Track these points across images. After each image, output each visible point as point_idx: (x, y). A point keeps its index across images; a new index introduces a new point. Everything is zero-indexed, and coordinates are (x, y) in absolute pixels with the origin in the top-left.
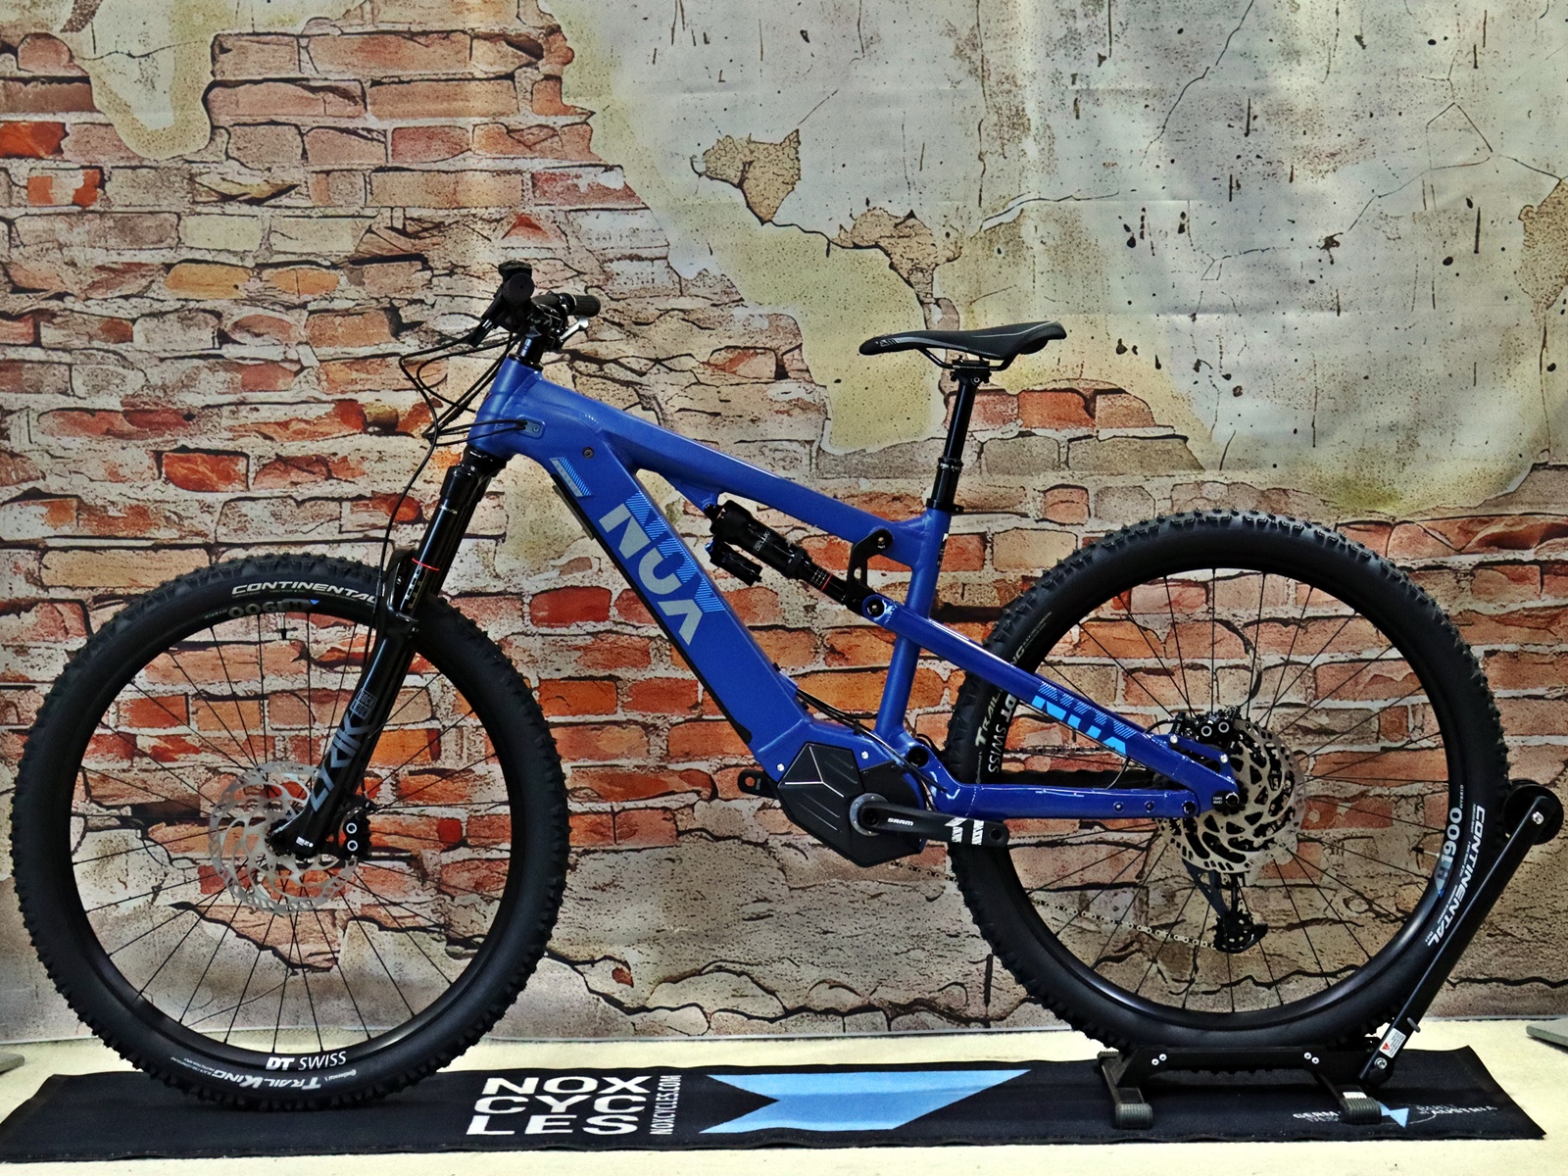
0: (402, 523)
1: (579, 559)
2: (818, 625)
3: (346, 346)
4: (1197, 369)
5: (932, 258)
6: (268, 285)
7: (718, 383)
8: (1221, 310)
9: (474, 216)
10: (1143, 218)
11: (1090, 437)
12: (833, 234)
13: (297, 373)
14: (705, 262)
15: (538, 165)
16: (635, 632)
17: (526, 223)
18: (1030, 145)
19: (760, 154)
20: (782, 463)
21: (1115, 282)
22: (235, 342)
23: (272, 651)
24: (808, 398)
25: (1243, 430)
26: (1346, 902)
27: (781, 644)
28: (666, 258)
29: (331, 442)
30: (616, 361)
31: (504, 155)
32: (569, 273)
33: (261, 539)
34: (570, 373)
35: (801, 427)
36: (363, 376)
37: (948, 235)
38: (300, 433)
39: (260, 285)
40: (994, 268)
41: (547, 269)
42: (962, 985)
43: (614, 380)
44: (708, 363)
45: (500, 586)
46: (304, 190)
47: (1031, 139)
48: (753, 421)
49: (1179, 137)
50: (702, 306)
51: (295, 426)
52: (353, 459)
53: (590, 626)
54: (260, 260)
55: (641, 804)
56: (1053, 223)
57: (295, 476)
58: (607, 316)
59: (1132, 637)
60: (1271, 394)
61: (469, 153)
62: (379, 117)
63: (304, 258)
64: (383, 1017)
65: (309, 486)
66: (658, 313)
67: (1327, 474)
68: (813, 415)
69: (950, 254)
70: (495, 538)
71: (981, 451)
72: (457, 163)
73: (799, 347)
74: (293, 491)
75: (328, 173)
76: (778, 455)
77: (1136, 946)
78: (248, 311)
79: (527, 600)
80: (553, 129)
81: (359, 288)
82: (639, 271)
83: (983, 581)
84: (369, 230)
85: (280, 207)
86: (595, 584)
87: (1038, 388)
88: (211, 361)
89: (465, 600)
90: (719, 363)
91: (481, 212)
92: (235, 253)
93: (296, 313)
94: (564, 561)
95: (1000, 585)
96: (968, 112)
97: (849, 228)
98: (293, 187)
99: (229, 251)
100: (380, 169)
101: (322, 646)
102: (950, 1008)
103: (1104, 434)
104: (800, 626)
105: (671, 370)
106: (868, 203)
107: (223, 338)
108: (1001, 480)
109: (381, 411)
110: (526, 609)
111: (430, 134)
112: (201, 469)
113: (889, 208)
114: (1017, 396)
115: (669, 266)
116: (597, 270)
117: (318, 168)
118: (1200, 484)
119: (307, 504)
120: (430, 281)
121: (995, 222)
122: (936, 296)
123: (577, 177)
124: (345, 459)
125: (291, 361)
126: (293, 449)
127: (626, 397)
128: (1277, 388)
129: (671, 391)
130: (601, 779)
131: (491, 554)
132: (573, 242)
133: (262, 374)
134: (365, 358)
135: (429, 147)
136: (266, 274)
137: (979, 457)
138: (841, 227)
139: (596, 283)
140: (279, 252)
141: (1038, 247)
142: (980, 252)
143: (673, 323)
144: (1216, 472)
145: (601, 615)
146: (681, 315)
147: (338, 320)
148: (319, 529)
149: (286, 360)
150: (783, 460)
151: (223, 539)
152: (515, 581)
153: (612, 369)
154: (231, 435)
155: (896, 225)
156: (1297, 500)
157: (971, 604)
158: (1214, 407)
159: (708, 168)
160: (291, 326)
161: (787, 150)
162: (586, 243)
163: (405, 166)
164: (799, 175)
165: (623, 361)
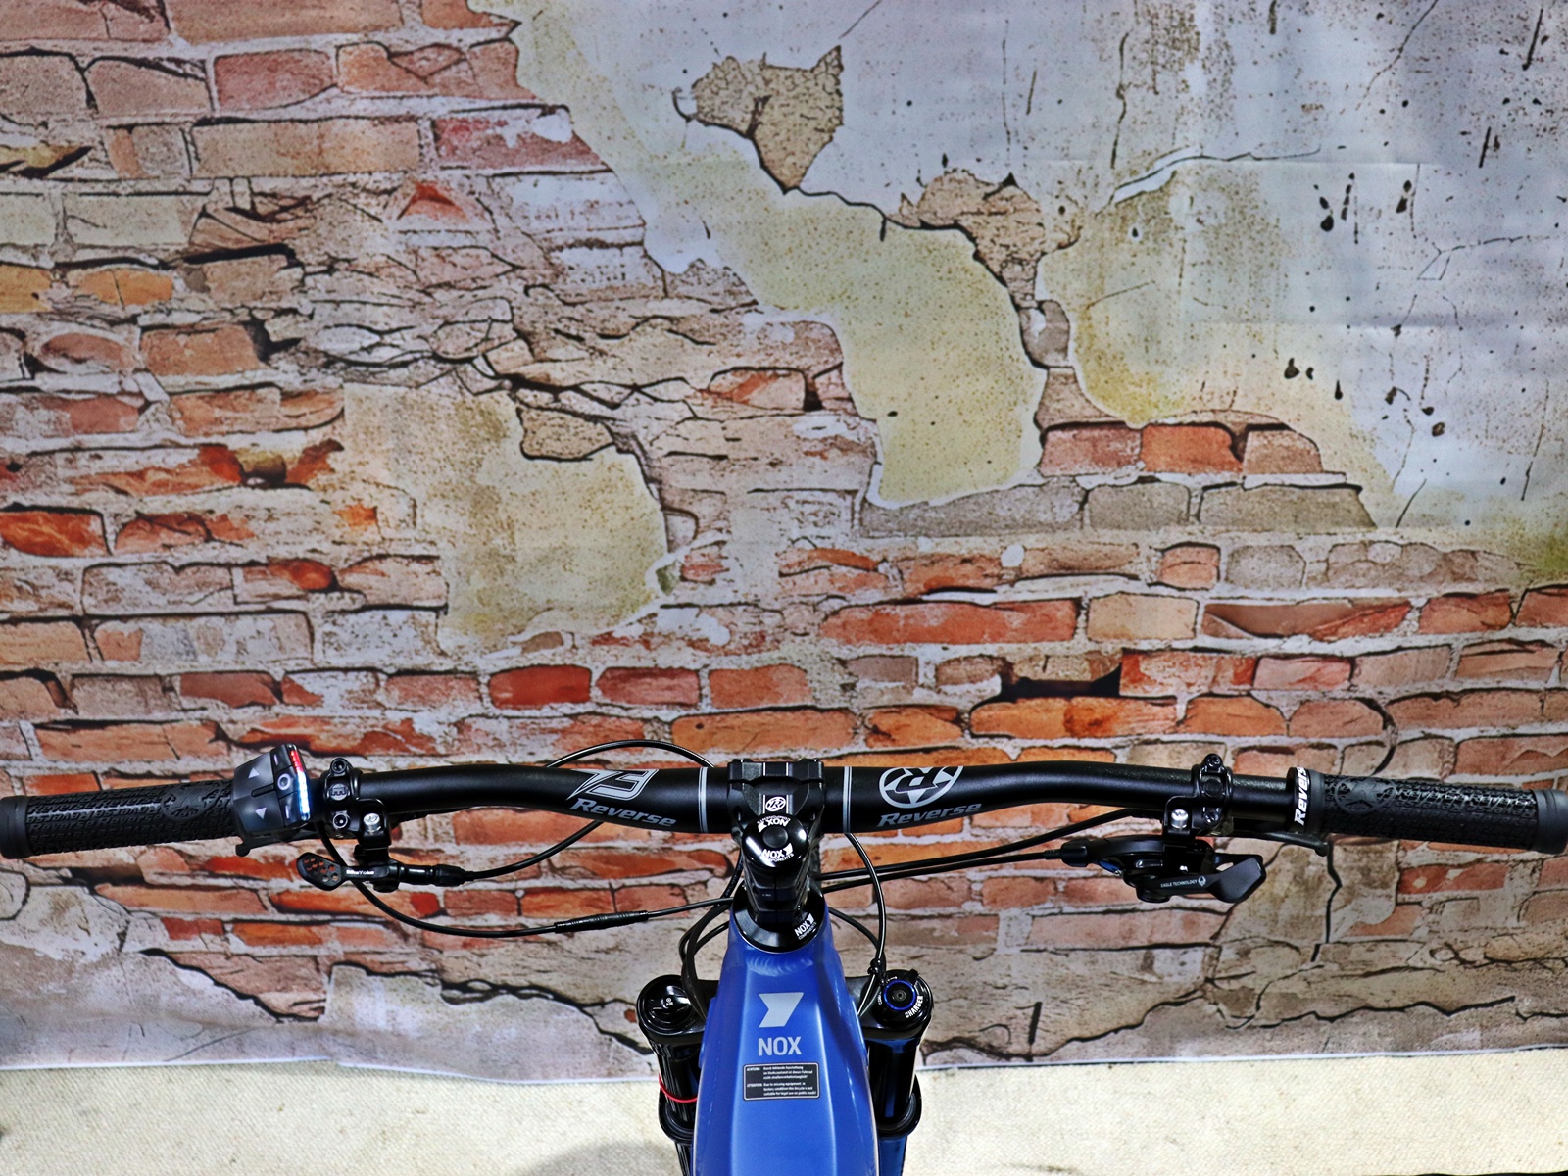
0: (313, 591)
1: (546, 635)
2: (856, 705)
3: (200, 373)
4: (1389, 400)
5: (1036, 245)
6: (79, 292)
7: (723, 417)
8: (1437, 321)
9: (353, 185)
10: (1349, 189)
11: (1232, 484)
12: (891, 207)
13: (142, 410)
14: (700, 248)
15: (440, 107)
16: (624, 713)
17: (428, 194)
18: (1194, 74)
19: (780, 85)
20: (813, 519)
21: (1297, 280)
22: (50, 370)
23: (181, 731)
24: (851, 436)
25: (1436, 478)
26: (1432, 953)
27: (810, 724)
28: (640, 243)
29: (203, 496)
30: (576, 388)
31: (387, 91)
32: (500, 268)
33: (139, 611)
34: (512, 406)
35: (841, 473)
36: (230, 414)
37: (1062, 210)
38: (160, 487)
39: (66, 292)
40: (1126, 257)
41: (466, 261)
42: (1006, 1027)
43: (575, 414)
44: (708, 391)
45: (447, 665)
46: (101, 155)
47: (1198, 64)
48: (773, 464)
49: (1420, 67)
50: (697, 312)
51: (152, 477)
52: (236, 518)
53: (567, 708)
54: (61, 258)
55: (645, 881)
56: (1217, 194)
57: (165, 536)
58: (560, 327)
59: (1250, 713)
60: (1481, 434)
61: (335, 91)
62: (191, 40)
63: (120, 254)
64: (381, 1056)
65: (185, 549)
66: (633, 321)
67: (1529, 534)
68: (855, 458)
69: (1063, 238)
70: (436, 609)
71: (1085, 500)
72: (318, 107)
73: (838, 367)
74: (165, 555)
75: (130, 128)
76: (807, 508)
77: (1199, 993)
78: (58, 329)
79: (484, 680)
80: (458, 50)
81: (204, 296)
82: (602, 262)
83: (1072, 652)
84: (204, 213)
85: (71, 180)
86: (569, 662)
87: (1171, 421)
88: (26, 395)
89: (406, 679)
90: (725, 389)
91: (363, 179)
92: (24, 249)
93: (124, 329)
94: (526, 636)
95: (1093, 657)
96: (1106, 22)
97: (915, 199)
98: (84, 151)
99: (14, 246)
100: (204, 122)
101: (240, 726)
102: (990, 1046)
103: (1253, 481)
104: (836, 705)
105: (655, 399)
106: (945, 161)
107: (34, 365)
108: (1107, 535)
109: (261, 458)
110: (484, 689)
111: (271, 63)
112: (46, 529)
113: (977, 170)
114: (1141, 431)
115: (646, 255)
116: (540, 262)
117: (114, 122)
118: (1366, 545)
119: (189, 571)
120: (302, 282)
121: (1133, 190)
122: (1039, 297)
123: (502, 124)
124: (224, 518)
125: (131, 394)
126: (155, 505)
127: (594, 435)
128: (1493, 424)
129: (656, 428)
130: (595, 858)
131: (432, 629)
132: (502, 222)
133: (99, 411)
134: (228, 391)
135: (272, 84)
136: (74, 276)
137: (1081, 508)
138: (903, 197)
139: (540, 280)
140: (84, 247)
141: (1191, 226)
142: (1107, 235)
143: (655, 338)
144: (1391, 530)
145: (579, 694)
146: (667, 324)
147: (183, 339)
148: (210, 600)
149: (123, 392)
150: (815, 514)
151: (93, 611)
152: (466, 658)
153: (569, 399)
154: (73, 489)
155: (986, 196)
156: (1487, 564)
157: (1053, 677)
158: (1403, 449)
159: (700, 108)
160: (120, 348)
161: (822, 79)
162: (521, 223)
163: (240, 115)
164: (840, 118)
165: (585, 387)
